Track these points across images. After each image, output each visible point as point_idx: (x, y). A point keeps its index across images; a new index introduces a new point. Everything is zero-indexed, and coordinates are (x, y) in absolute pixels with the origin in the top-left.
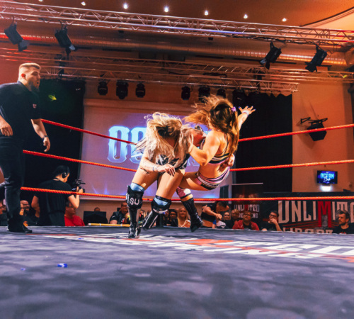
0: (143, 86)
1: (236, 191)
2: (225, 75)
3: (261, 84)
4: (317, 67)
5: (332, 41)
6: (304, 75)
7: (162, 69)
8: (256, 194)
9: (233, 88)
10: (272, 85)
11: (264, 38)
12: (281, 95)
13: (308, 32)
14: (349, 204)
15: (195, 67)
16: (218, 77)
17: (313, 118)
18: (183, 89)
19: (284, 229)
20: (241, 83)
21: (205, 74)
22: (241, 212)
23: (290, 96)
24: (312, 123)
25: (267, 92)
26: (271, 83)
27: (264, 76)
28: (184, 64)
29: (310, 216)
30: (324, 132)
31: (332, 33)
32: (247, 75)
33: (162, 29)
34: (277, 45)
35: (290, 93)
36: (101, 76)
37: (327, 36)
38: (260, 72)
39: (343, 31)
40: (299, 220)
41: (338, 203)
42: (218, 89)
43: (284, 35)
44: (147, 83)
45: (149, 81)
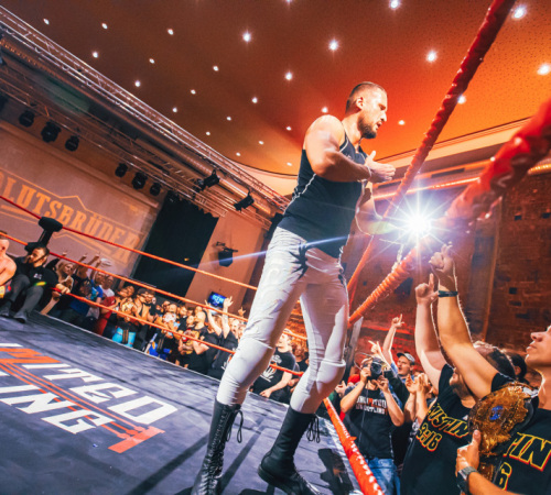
0: (78, 140)
2: (168, 173)
3: (197, 196)
7: (108, 135)
10: (206, 202)
12: (209, 215)
16: (161, 172)
17: (228, 246)
18: (120, 164)
20: (179, 186)
21: (149, 162)
23: (217, 219)
24: (225, 249)
25: (199, 205)
26: (205, 199)
28: (133, 142)
30: (231, 262)
31: (264, 188)
32: (188, 182)
33: (118, 102)
34: (219, 174)
37: (260, 188)
39: (273, 191)
42: (154, 182)
44: (84, 139)
45: (87, 139)
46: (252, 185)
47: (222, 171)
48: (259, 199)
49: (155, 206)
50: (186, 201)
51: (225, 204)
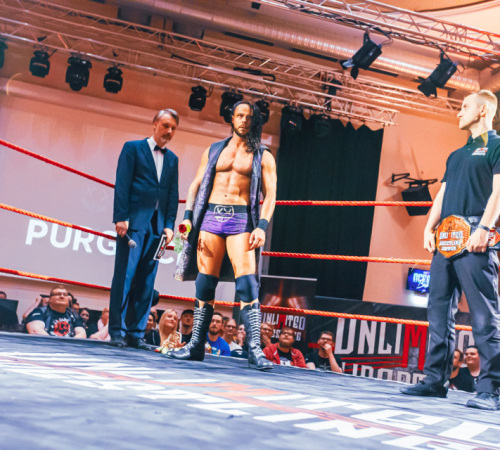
0: (120, 72)
1: (267, 288)
2: (273, 77)
3: (333, 104)
4: (438, 90)
5: (468, 48)
6: (409, 99)
7: (160, 46)
8: (301, 298)
9: (285, 102)
10: (353, 108)
11: (355, 22)
13: (431, 24)
15: (220, 52)
16: (260, 79)
19: (344, 365)
21: (237, 69)
23: (380, 132)
24: (411, 183)
25: (341, 118)
26: (350, 103)
27: (340, 89)
28: (201, 44)
29: (389, 347)
31: (470, 34)
32: (310, 82)
34: (376, 38)
35: (381, 127)
36: (40, 39)
37: (461, 36)
38: (334, 81)
39: (488, 34)
40: (371, 351)
42: (256, 100)
43: (390, 23)
44: (128, 67)
45: (132, 65)
46: (444, 37)
47: (377, 29)
49: (268, 142)
50: (316, 118)
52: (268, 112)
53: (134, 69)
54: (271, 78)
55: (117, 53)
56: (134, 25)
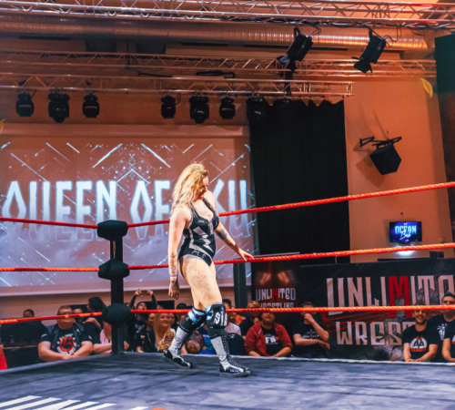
0: (96, 98)
3: (292, 86)
7: (126, 68)
8: (289, 271)
9: (248, 95)
10: (310, 86)
12: (326, 104)
14: (436, 279)
15: (182, 62)
16: (221, 78)
17: (380, 137)
18: (163, 100)
19: (338, 324)
20: (260, 85)
21: (199, 73)
22: (267, 301)
23: (341, 103)
24: (378, 145)
25: (302, 98)
26: (307, 84)
27: (296, 73)
28: (164, 58)
29: (377, 301)
30: (398, 160)
31: (392, 8)
32: (269, 72)
33: (112, 12)
35: (340, 99)
36: (21, 84)
37: (385, 12)
39: (410, 5)
41: (420, 278)
42: (221, 98)
43: (315, 15)
44: (102, 92)
45: (104, 90)
46: (370, 17)
47: (307, 23)
48: (393, 33)
49: (239, 133)
50: (279, 102)
51: (341, 73)
52: (233, 107)
53: (107, 92)
54: (232, 75)
55: (90, 82)
56: (100, 53)
